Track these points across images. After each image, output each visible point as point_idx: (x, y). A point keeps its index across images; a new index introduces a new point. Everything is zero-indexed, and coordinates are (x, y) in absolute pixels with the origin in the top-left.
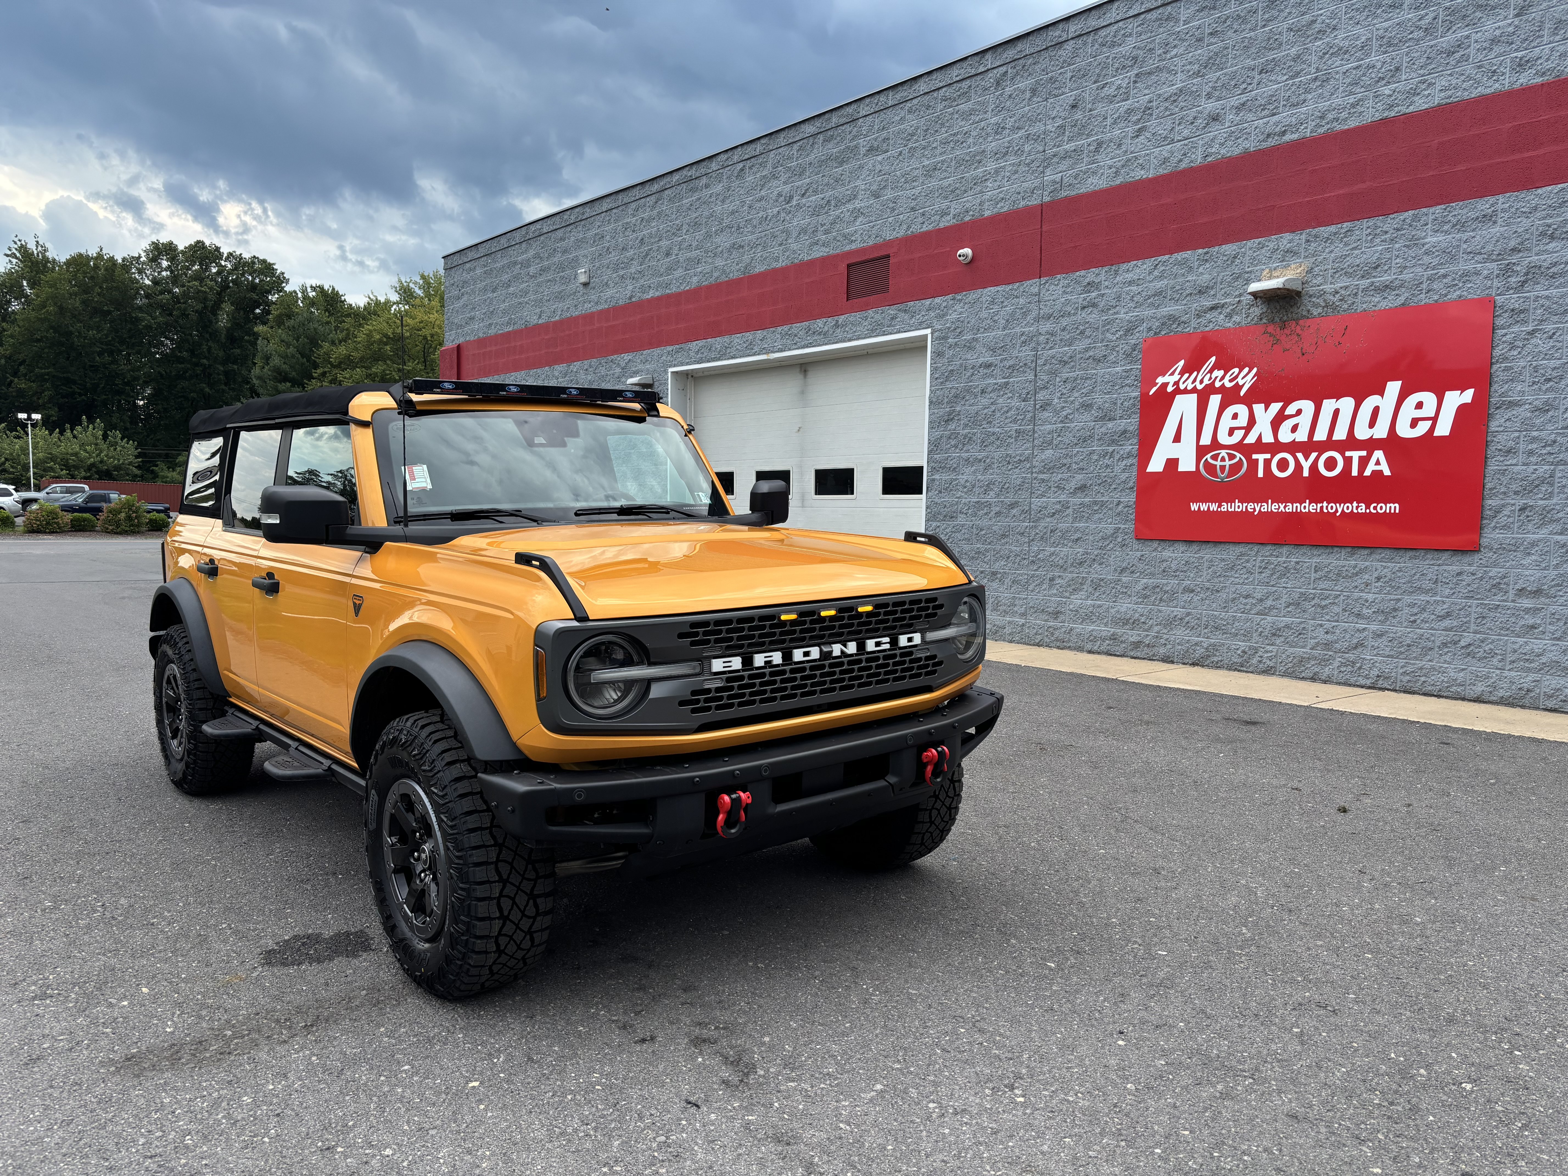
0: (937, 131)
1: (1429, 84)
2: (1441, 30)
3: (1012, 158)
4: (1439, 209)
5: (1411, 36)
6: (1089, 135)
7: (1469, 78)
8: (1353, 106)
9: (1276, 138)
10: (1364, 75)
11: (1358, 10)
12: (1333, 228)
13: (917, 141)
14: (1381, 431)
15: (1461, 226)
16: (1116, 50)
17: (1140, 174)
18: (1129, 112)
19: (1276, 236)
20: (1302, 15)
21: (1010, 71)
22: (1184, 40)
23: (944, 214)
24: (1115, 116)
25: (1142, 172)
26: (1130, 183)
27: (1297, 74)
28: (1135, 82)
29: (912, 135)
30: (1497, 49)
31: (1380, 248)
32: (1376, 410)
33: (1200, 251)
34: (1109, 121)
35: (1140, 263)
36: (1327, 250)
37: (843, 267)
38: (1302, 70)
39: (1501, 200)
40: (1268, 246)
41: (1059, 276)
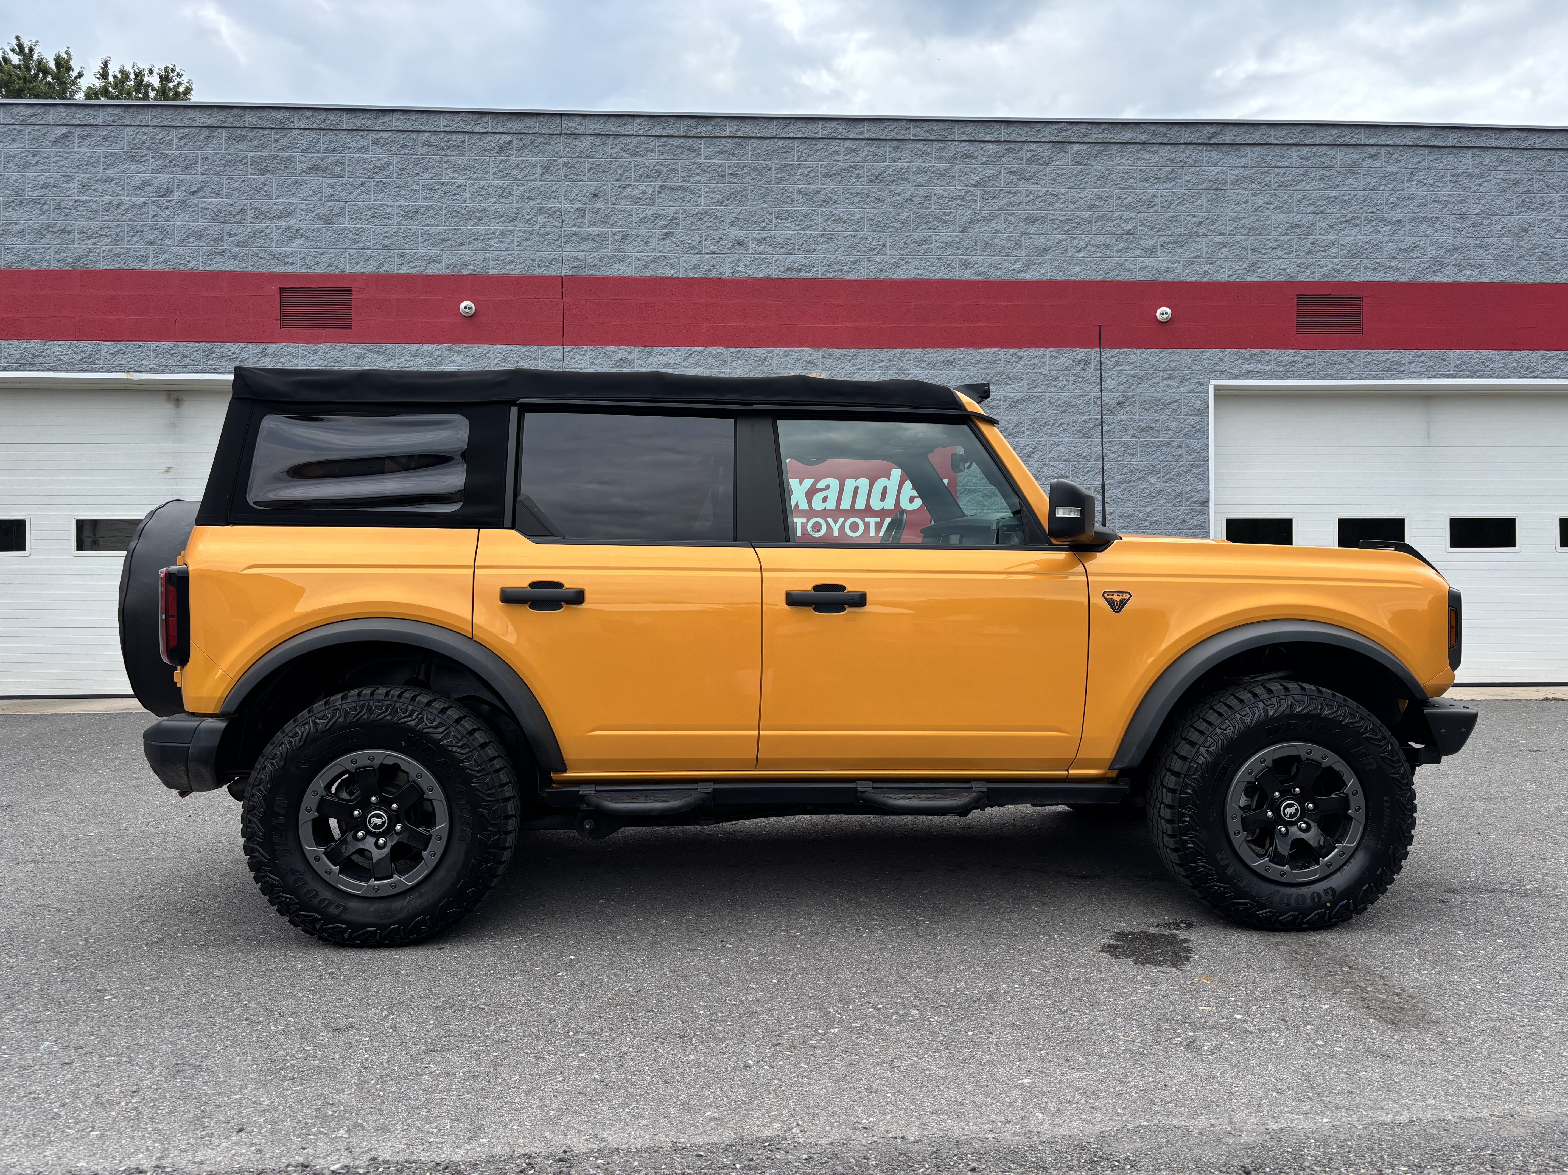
0: (417, 174)
1: (907, 262)
2: (912, 226)
3: (521, 225)
4: (918, 351)
5: (892, 224)
6: (612, 226)
7: (933, 265)
8: (853, 263)
9: (794, 272)
10: (859, 243)
11: (852, 194)
12: (843, 351)
13: (388, 177)
14: (889, 504)
15: (933, 365)
16: (638, 159)
17: (670, 273)
18: (656, 216)
19: (799, 349)
20: (809, 184)
21: (515, 142)
22: (706, 172)
23: (432, 261)
24: (642, 216)
25: (672, 272)
26: (660, 278)
27: (807, 228)
28: (659, 192)
29: (382, 169)
30: (950, 251)
31: (879, 372)
32: (885, 489)
33: (733, 349)
34: (634, 218)
35: (674, 349)
36: (839, 367)
37: (273, 289)
38: (811, 226)
39: (958, 353)
40: (791, 355)
41: (585, 347)
